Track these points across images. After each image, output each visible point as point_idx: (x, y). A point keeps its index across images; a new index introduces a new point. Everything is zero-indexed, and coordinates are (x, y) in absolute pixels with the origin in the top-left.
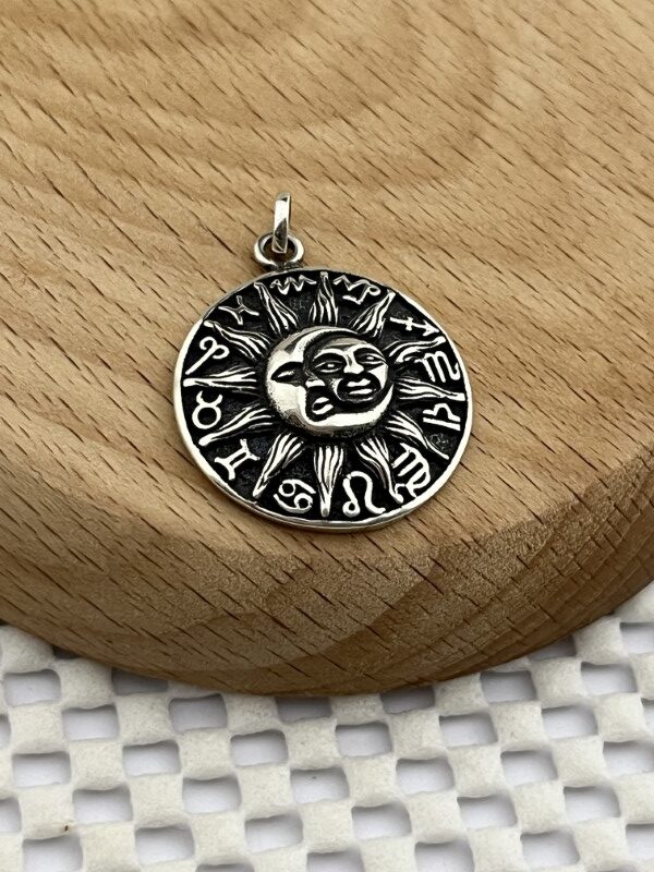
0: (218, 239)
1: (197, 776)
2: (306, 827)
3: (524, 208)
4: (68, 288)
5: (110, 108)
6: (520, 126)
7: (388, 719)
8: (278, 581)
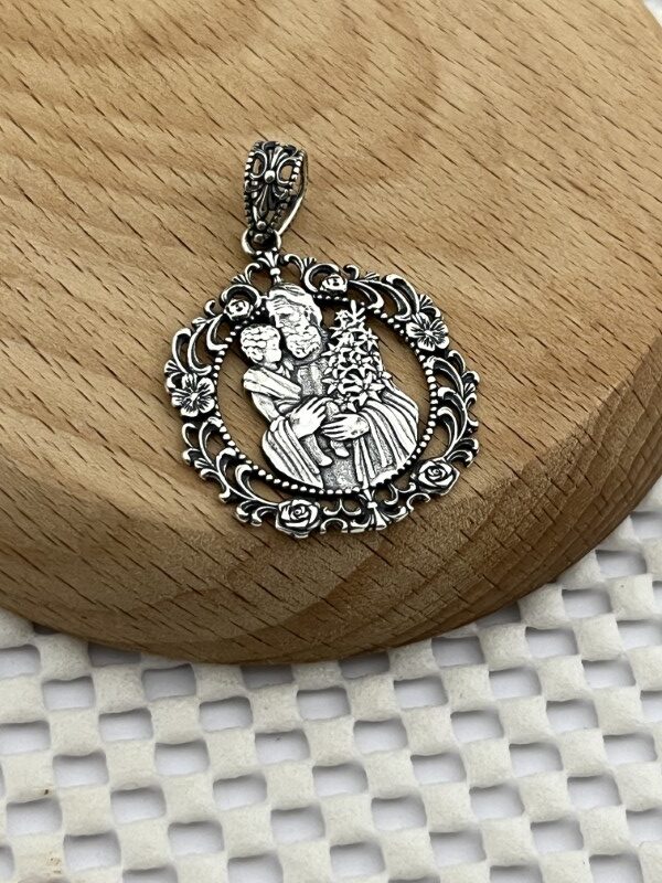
0: (179, 239)
1: (167, 741)
2: (270, 786)
3: (465, 205)
4: (38, 288)
5: (77, 119)
6: (462, 127)
7: (346, 685)
8: (238, 559)
